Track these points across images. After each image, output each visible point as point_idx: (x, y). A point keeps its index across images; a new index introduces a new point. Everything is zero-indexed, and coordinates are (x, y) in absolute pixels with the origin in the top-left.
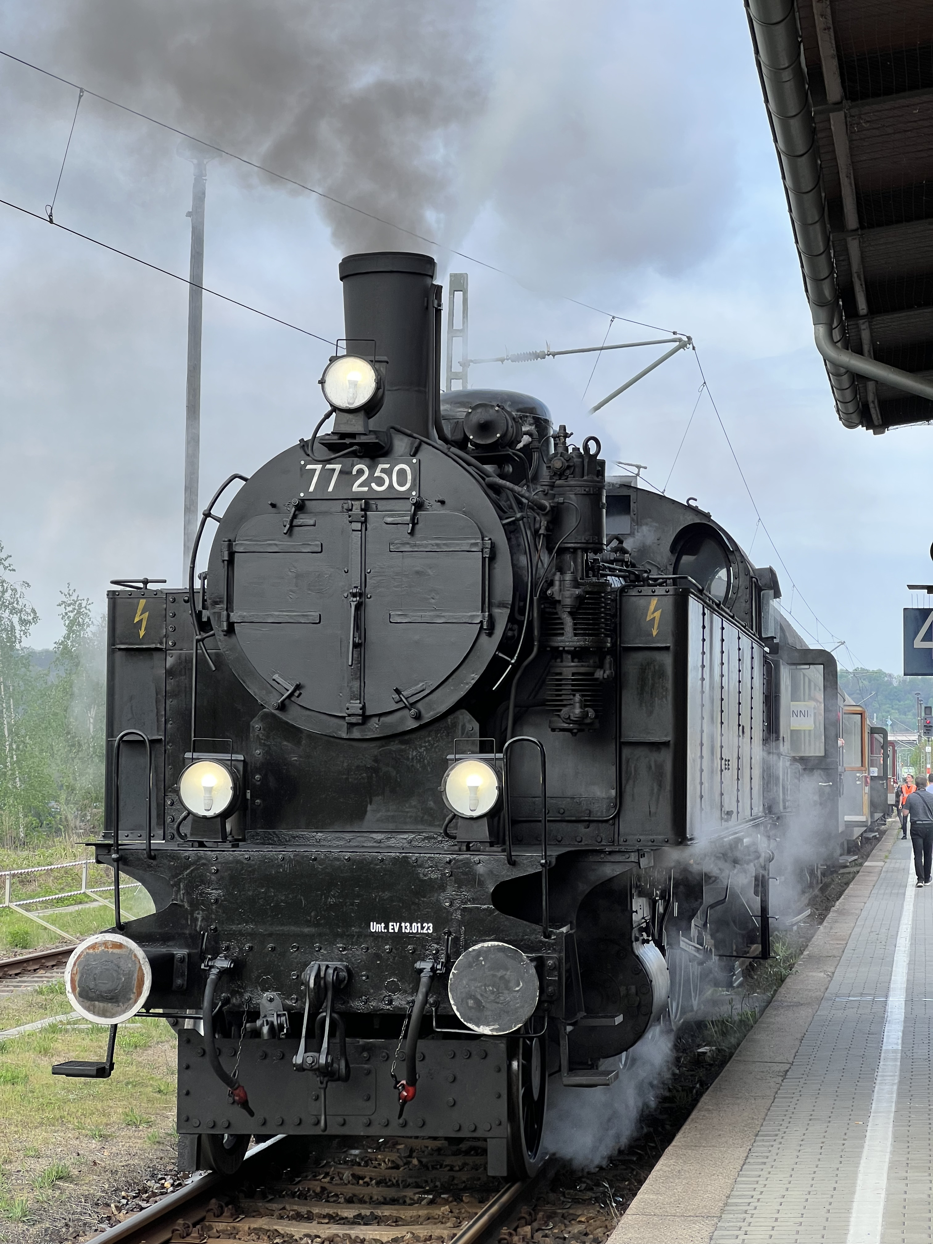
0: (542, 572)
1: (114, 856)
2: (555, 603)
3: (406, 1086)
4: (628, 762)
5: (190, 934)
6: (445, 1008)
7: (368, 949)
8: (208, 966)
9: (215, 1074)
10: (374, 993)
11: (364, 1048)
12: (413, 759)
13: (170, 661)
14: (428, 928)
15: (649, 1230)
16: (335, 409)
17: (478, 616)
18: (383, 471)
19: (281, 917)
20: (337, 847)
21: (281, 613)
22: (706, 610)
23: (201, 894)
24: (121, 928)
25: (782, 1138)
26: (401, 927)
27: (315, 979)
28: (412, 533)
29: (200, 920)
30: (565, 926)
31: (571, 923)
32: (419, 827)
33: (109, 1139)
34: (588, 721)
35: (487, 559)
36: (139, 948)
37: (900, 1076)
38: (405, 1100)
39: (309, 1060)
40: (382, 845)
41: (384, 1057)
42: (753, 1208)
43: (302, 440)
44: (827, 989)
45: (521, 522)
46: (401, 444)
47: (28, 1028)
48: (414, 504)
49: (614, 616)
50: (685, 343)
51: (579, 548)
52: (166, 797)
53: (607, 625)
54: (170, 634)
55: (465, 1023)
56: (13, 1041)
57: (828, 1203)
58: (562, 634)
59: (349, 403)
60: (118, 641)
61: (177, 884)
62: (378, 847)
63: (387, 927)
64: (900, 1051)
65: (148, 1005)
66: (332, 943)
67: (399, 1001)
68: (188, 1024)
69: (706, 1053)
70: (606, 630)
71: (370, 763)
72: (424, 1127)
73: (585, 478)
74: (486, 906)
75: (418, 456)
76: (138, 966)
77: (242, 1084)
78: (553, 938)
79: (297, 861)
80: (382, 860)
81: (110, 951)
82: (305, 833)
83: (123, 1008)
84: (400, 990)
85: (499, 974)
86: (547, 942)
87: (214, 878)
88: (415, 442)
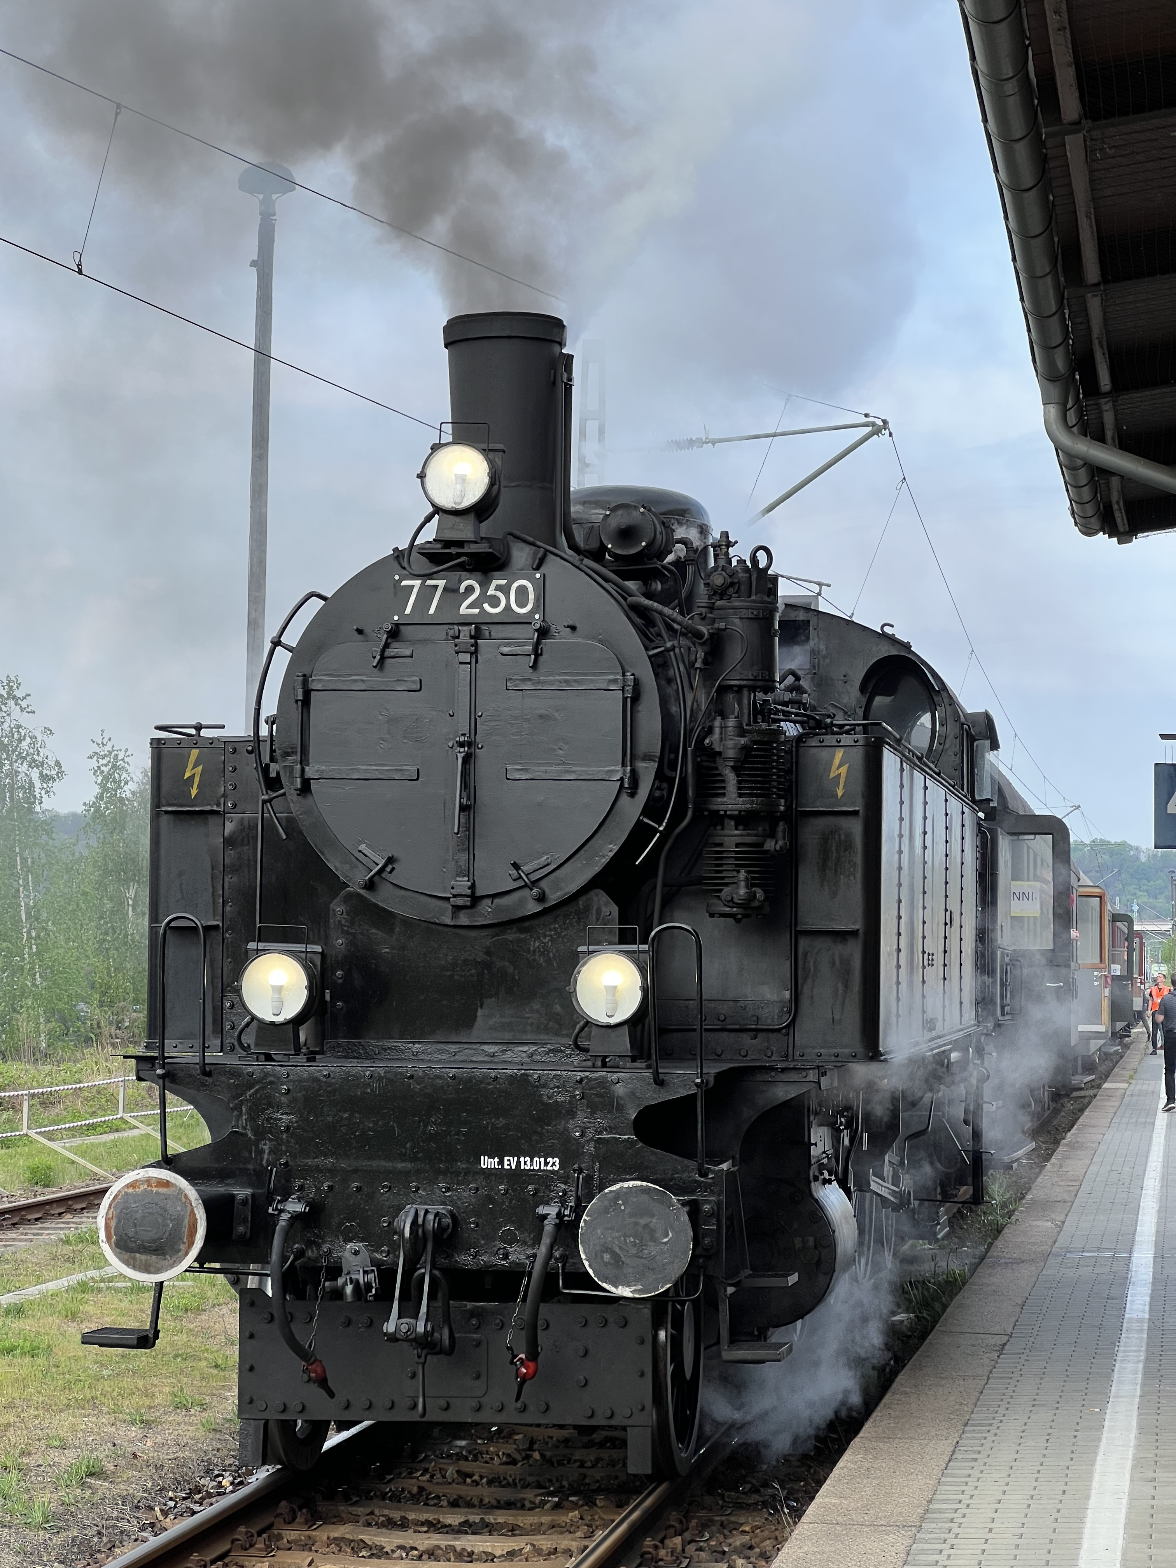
0: (698, 716)
1: (159, 1071)
2: (714, 755)
3: (526, 1361)
4: (805, 955)
5: (254, 1170)
6: (574, 1264)
7: (477, 1189)
8: (277, 1209)
9: (287, 1346)
10: (485, 1244)
11: (473, 1313)
12: (534, 951)
13: (229, 827)
14: (554, 1164)
15: (831, 1542)
16: (438, 510)
17: (617, 771)
18: (498, 588)
19: (369, 1149)
20: (439, 1061)
21: (369, 767)
22: (904, 764)
23: (268, 1120)
24: (168, 1162)
25: (998, 1428)
26: (519, 1162)
27: (411, 1227)
28: (534, 667)
29: (267, 1152)
30: (725, 1162)
31: (733, 1158)
32: (542, 1037)
33: (153, 1425)
34: (756, 904)
35: (629, 700)
36: (191, 1187)
37: (1147, 1350)
38: (524, 1379)
39: (404, 1328)
40: (496, 1059)
41: (498, 1325)
42: (961, 1515)
43: (396, 549)
44: (1055, 1242)
45: (672, 653)
46: (521, 555)
47: (52, 1286)
48: (537, 630)
49: (789, 772)
50: (879, 428)
51: (745, 686)
52: (224, 998)
53: (779, 783)
54: (229, 792)
55: (600, 1283)
56: (32, 1303)
57: (1055, 1510)
58: (724, 795)
59: (455, 503)
60: (164, 801)
61: (238, 1107)
62: (491, 1062)
63: (501, 1162)
64: (1147, 1321)
65: (201, 1259)
66: (433, 1182)
67: (517, 1254)
68: (252, 1282)
69: (902, 1321)
70: (779, 789)
71: (481, 957)
72: (548, 1412)
73: (753, 598)
74: (626, 1137)
75: (542, 569)
76: (189, 1208)
77: (318, 1358)
78: (710, 1176)
79: (389, 1079)
80: (496, 1078)
81: (155, 1190)
82: (399, 1044)
83: (171, 1262)
84: (518, 1241)
85: (643, 1222)
86: (702, 1182)
87: (283, 1099)
88: (538, 552)
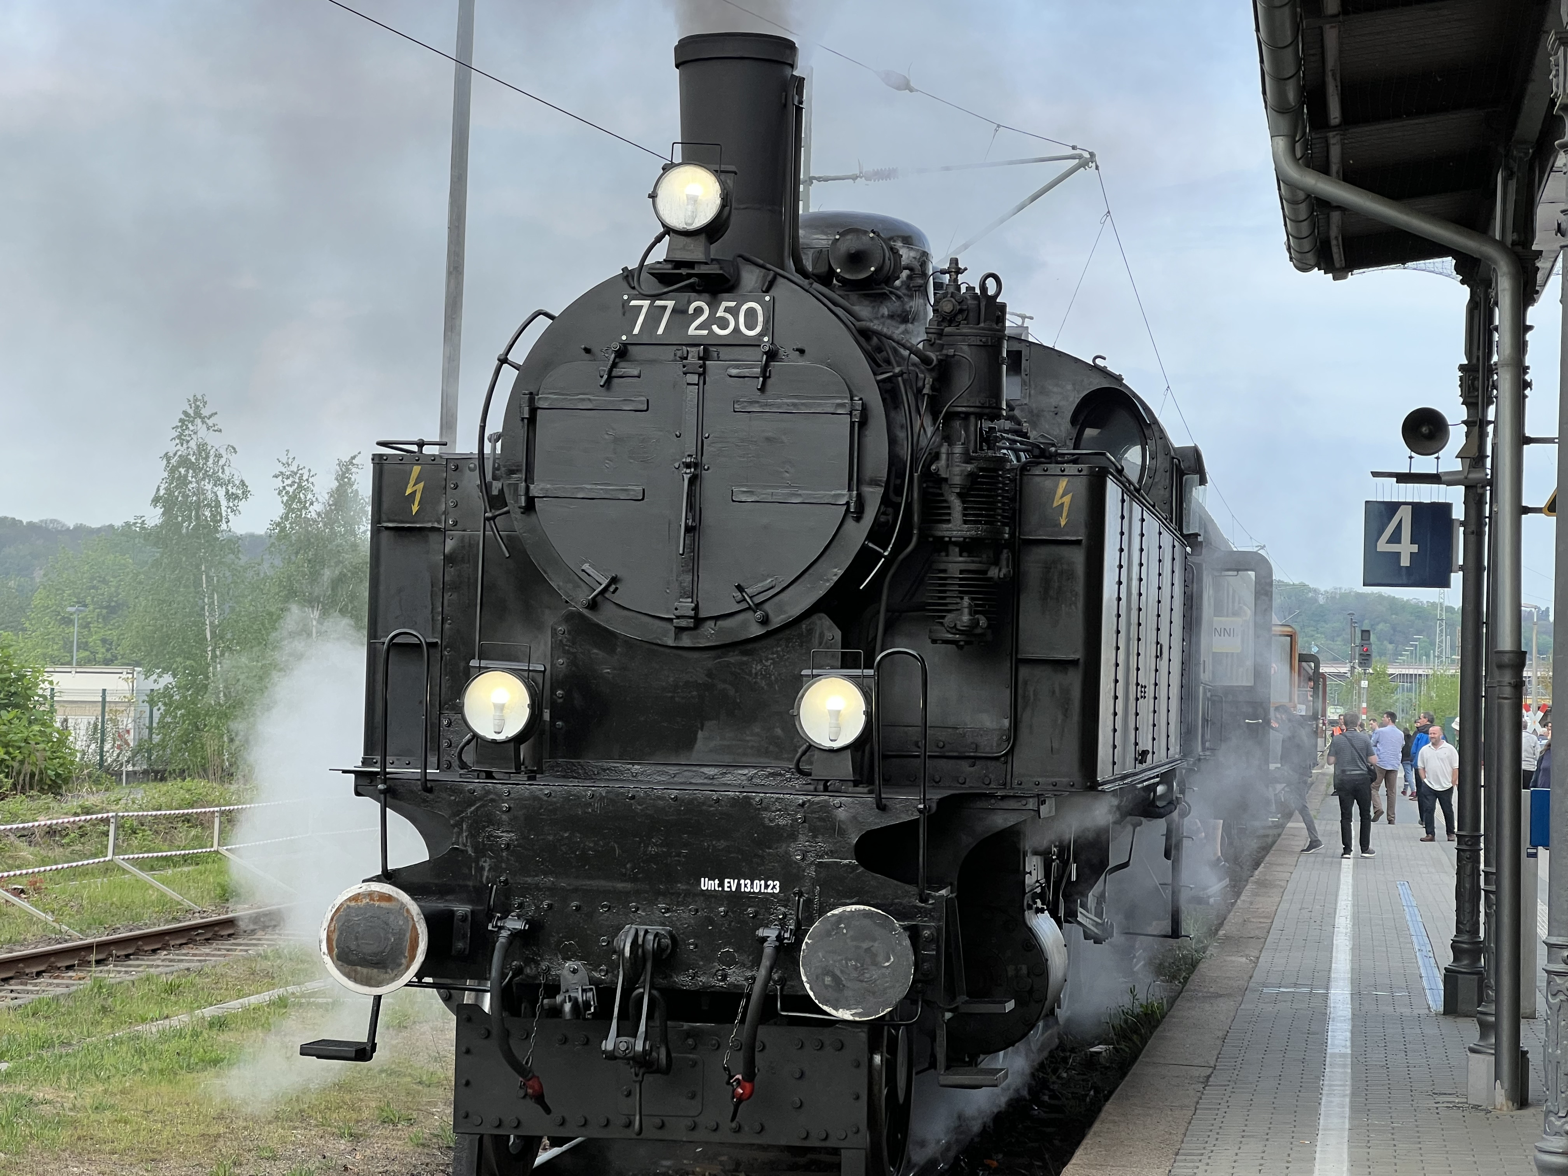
0: (924, 442)
1: (381, 787)
2: (940, 481)
3: (743, 1083)
4: (1026, 683)
5: (474, 887)
6: (793, 986)
7: (697, 911)
8: (496, 926)
9: (504, 1061)
10: (704, 965)
11: (689, 1034)
12: (756, 674)
13: (450, 545)
14: (774, 887)
16: (668, 230)
17: (843, 495)
18: (727, 310)
19: (589, 869)
20: (659, 783)
21: (594, 487)
22: (1125, 495)
23: (488, 838)
24: (387, 876)
25: (1209, 1158)
26: (739, 885)
27: (631, 947)
28: (762, 389)
29: (487, 869)
30: (944, 888)
31: (951, 884)
32: (762, 760)
33: (361, 1139)
34: (978, 631)
35: (856, 424)
36: (412, 902)
37: (1353, 1085)
38: (741, 1099)
39: (623, 1046)
40: (715, 782)
41: (715, 1045)
43: (625, 269)
44: (1251, 978)
45: (900, 379)
46: (750, 277)
47: (253, 1000)
48: (766, 353)
49: (1013, 500)
50: (1086, 161)
51: (972, 413)
52: (442, 716)
53: (1004, 510)
54: (451, 510)
55: (820, 1005)
56: (235, 1016)
58: (949, 521)
59: (686, 224)
60: (384, 517)
61: (459, 824)
62: (711, 784)
63: (721, 884)
64: (1349, 1056)
65: (420, 975)
66: (652, 902)
67: (736, 976)
68: (468, 998)
69: (1100, 1053)
70: (1003, 517)
71: (702, 678)
72: (763, 1133)
73: (982, 325)
74: (847, 861)
75: (772, 292)
76: (411, 923)
77: (536, 1074)
78: (930, 902)
79: (611, 799)
80: (718, 801)
81: (377, 904)
82: (618, 765)
83: (393, 975)
84: (737, 963)
85: (865, 945)
86: (923, 907)
87: (505, 817)
88: (768, 275)
